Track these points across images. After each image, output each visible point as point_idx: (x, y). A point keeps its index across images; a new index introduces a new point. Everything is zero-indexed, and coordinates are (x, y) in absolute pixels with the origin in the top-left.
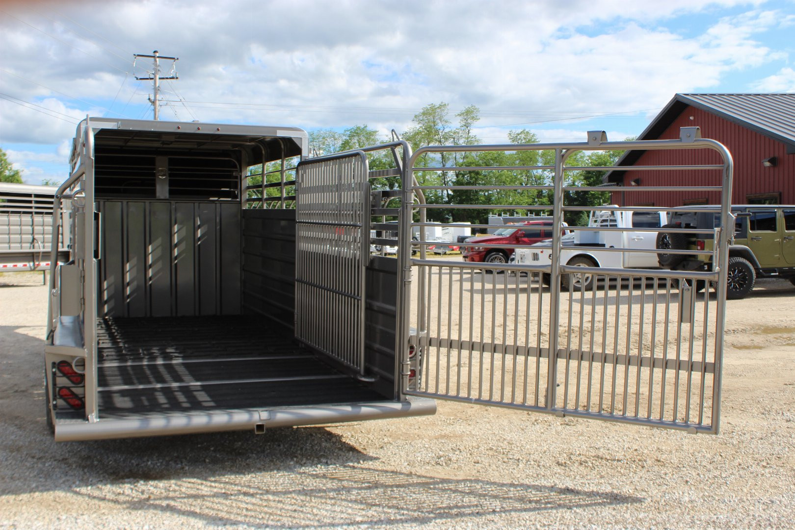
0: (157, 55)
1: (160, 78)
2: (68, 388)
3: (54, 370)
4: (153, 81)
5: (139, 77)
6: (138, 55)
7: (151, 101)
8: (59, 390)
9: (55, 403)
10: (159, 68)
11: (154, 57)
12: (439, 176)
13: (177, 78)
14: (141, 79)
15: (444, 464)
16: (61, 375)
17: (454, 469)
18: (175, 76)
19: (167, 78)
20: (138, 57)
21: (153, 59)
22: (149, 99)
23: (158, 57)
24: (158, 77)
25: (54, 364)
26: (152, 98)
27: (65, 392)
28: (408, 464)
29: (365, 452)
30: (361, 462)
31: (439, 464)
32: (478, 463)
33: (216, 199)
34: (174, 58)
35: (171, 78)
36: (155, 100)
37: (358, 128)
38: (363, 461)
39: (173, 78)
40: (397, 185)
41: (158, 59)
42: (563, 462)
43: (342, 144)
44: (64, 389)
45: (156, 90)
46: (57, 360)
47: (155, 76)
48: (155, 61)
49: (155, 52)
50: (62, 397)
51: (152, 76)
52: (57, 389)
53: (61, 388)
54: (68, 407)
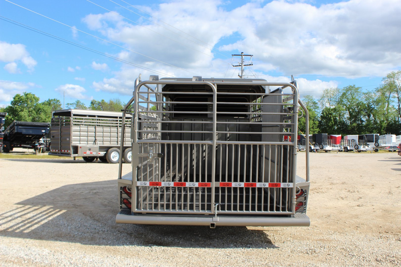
0: (243, 54)
1: (244, 65)
2: (127, 199)
3: (121, 190)
4: (241, 66)
5: (234, 65)
6: (234, 55)
7: (240, 77)
8: (123, 200)
9: (121, 205)
10: (244, 60)
11: (241, 55)
12: (397, 110)
13: (252, 65)
14: (235, 66)
15: (310, 253)
16: (124, 193)
17: (314, 256)
18: (251, 64)
19: (248, 65)
20: (234, 56)
21: (241, 56)
22: (239, 75)
23: (243, 55)
24: (243, 65)
25: (121, 187)
26: (240, 75)
27: (125, 201)
28: (291, 252)
29: (273, 244)
30: (267, 248)
31: (307, 253)
32: (330, 255)
33: (237, 117)
34: (251, 55)
35: (249, 65)
36: (242, 75)
37: (351, 86)
38: (268, 248)
39: (250, 65)
40: (372, 115)
41: (243, 56)
42: (379, 259)
43: (342, 95)
44: (125, 200)
45: (242, 71)
46: (123, 186)
47: (242, 65)
48: (242, 57)
49: (242, 53)
50: (124, 203)
51: (241, 64)
52: (122, 199)
53: (124, 199)
54: (127, 208)
